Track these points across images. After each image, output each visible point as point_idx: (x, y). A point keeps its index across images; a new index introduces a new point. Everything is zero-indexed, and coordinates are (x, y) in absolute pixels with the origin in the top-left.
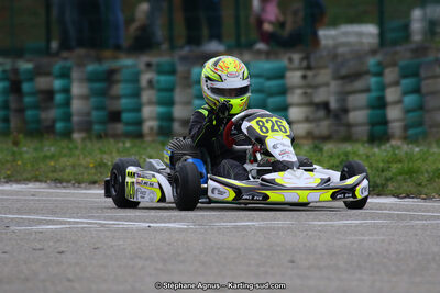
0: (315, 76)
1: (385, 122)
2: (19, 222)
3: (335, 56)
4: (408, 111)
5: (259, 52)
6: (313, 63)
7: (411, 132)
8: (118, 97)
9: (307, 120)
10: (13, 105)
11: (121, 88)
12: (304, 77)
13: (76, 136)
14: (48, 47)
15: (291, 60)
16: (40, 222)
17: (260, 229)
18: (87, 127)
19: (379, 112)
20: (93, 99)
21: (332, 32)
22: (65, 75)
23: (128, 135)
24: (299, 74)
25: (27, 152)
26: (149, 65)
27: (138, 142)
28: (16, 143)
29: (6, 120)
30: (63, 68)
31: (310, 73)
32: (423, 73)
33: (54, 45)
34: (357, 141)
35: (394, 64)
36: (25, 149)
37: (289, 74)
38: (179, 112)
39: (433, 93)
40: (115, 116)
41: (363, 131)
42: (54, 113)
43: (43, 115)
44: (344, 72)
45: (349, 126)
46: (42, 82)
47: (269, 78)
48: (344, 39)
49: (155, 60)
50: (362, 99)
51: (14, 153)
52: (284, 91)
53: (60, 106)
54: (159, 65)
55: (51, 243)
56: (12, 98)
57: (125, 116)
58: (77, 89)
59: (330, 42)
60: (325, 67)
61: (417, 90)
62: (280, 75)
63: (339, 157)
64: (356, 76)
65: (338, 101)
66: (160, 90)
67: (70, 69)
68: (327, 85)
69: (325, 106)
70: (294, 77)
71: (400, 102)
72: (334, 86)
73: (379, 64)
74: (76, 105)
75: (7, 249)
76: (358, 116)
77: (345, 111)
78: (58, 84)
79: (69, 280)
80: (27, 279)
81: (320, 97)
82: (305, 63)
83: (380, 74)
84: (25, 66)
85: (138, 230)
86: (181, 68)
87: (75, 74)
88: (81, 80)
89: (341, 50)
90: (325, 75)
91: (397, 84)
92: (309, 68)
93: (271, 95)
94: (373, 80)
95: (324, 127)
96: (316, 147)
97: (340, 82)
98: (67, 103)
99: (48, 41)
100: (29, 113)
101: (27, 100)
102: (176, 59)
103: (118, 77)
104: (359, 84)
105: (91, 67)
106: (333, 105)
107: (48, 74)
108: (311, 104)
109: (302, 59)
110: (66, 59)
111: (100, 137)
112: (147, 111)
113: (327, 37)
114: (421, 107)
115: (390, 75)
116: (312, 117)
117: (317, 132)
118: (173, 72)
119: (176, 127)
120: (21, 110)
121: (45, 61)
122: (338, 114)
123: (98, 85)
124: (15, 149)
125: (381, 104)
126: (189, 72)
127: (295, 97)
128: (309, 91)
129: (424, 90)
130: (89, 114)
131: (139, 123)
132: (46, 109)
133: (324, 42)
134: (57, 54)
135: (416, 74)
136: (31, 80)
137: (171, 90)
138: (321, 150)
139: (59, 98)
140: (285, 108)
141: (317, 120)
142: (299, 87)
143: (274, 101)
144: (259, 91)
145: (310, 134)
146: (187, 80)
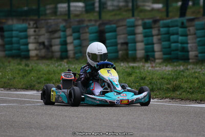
0: (39, 31)
1: (66, 51)
4: (75, 47)
6: (39, 26)
7: (77, 55)
9: (36, 49)
12: (35, 31)
15: (29, 24)
19: (64, 47)
24: (32, 30)
31: (37, 30)
32: (81, 31)
35: (70, 27)
37: (28, 30)
39: (85, 40)
41: (58, 54)
44: (50, 30)
45: (52, 52)
47: (21, 31)
50: (57, 41)
52: (27, 37)
60: (43, 27)
61: (79, 38)
62: (25, 30)
65: (48, 42)
68: (44, 35)
69: (43, 43)
70: (31, 31)
71: (72, 43)
72: (47, 35)
73: (64, 27)
76: (56, 48)
77: (51, 46)
81: (41, 39)
82: (35, 26)
83: (64, 31)
90: (43, 31)
91: (71, 35)
92: (37, 27)
93: (21, 39)
94: (62, 34)
95: (43, 52)
97: (49, 34)
104: (56, 35)
106: (46, 43)
108: (37, 43)
109: (34, 24)
114: (80, 45)
115: (69, 31)
116: (38, 48)
117: (40, 54)
122: (48, 47)
125: (65, 43)
127: (31, 40)
128: (37, 37)
129: (82, 38)
135: (78, 32)
140: (27, 44)
141: (40, 50)
142: (33, 35)
143: (22, 41)
144: (17, 37)
145: (37, 55)
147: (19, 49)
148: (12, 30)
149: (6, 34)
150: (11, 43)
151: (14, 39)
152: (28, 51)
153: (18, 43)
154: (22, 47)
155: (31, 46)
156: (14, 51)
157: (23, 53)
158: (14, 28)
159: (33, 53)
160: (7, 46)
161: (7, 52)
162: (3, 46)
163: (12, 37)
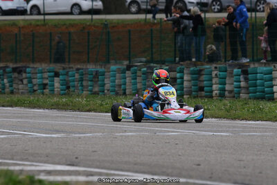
2: (161, 131)
5: (262, 63)
8: (203, 81)
11: (204, 77)
13: (185, 96)
14: (175, 60)
16: (169, 132)
17: (259, 136)
18: (190, 93)
20: (193, 82)
22: (181, 71)
23: (206, 97)
26: (216, 68)
27: (210, 99)
30: (180, 69)
33: (177, 59)
37: (273, 72)
38: (228, 87)
40: (201, 89)
46: (172, 74)
47: (265, 74)
49: (218, 66)
52: (271, 80)
53: (179, 84)
54: (220, 68)
57: (205, 88)
58: (186, 77)
62: (270, 73)
66: (220, 78)
67: (184, 69)
74: (185, 84)
75: (155, 142)
78: (178, 75)
79: (179, 155)
80: (162, 155)
85: (209, 136)
86: (229, 69)
87: (185, 71)
88: (188, 74)
93: (266, 81)
98: (182, 83)
99: (175, 58)
102: (227, 66)
103: (203, 72)
105: (192, 69)
107: (175, 71)
110: (182, 65)
111: (195, 97)
112: (214, 87)
118: (226, 71)
119: (226, 93)
121: (174, 65)
123: (194, 76)
126: (233, 71)
130: (191, 88)
131: (212, 91)
134: (178, 63)
137: (225, 78)
139: (178, 81)
140: (272, 86)
144: (261, 79)
146: (231, 74)
147: (264, 92)
148: (256, 73)
149: (250, 76)
150: (255, 86)
151: (259, 82)
152: (273, 93)
153: (263, 85)
154: (266, 89)
155: (275, 89)
156: (258, 94)
157: (267, 96)
158: (258, 71)
160: (251, 89)
161: (250, 95)
162: (247, 88)
163: (256, 80)
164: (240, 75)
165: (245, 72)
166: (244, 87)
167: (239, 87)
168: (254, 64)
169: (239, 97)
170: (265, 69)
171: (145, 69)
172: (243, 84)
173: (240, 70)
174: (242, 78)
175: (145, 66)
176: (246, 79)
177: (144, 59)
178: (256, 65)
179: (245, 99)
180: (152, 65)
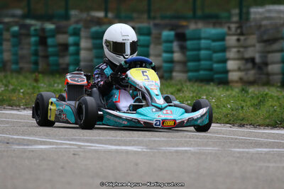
0: (245, 39)
3: (260, 27)
6: (245, 31)
9: (239, 69)
10: (41, 53)
12: (238, 40)
15: (229, 28)
20: (95, 51)
21: (260, 10)
22: (76, 33)
24: (235, 38)
25: (43, 87)
28: (36, 80)
29: (36, 63)
30: (75, 29)
31: (242, 38)
34: (273, 85)
36: (42, 85)
37: (228, 38)
42: (68, 59)
43: (61, 61)
44: (265, 37)
45: (268, 74)
46: (61, 38)
47: (214, 40)
48: (267, 15)
49: (137, 25)
51: (34, 88)
52: (224, 49)
53: (72, 54)
54: (139, 29)
55: (37, 161)
56: (40, 48)
58: (84, 44)
59: (258, 16)
60: (253, 34)
62: (222, 39)
63: (258, 98)
64: (275, 40)
65: (261, 57)
66: (140, 46)
67: (80, 30)
68: (254, 46)
69: (252, 60)
70: (231, 40)
72: (259, 46)
74: (83, 54)
76: (275, 68)
77: (266, 64)
78: (71, 40)
81: (250, 53)
82: (239, 31)
84: (50, 26)
86: (154, 31)
87: (83, 34)
88: (87, 38)
89: (264, 22)
90: (252, 39)
92: (242, 34)
93: (215, 51)
95: (252, 74)
96: (243, 90)
97: (262, 44)
98: (77, 53)
99: (67, 10)
100: (52, 59)
101: (51, 50)
102: (151, 26)
104: (276, 46)
105: (94, 29)
106: (258, 60)
107: (65, 33)
108: (242, 59)
109: (237, 28)
110: (77, 22)
113: (255, 13)
116: (242, 67)
117: (245, 78)
118: (149, 34)
120: (46, 57)
121: (63, 23)
122: (261, 66)
123: (98, 42)
124: (35, 84)
126: (160, 34)
127: (232, 54)
128: (242, 50)
130: (92, 61)
132: (63, 56)
133: (252, 16)
136: (53, 36)
137: (148, 46)
138: (247, 92)
139: (72, 49)
140: (224, 61)
141: (246, 70)
142: (234, 47)
143: (217, 56)
144: (207, 49)
145: (241, 80)
146: (158, 40)
147: (211, 70)
148: (199, 39)
149: (189, 44)
150: (198, 59)
151: (203, 53)
152: (226, 72)
153: (210, 59)
154: (215, 66)
155: (231, 65)
156: (202, 72)
157: (216, 76)
158: (203, 35)
159: (234, 76)
160: (190, 64)
161: (190, 74)
162: (184, 63)
163: (199, 49)
164: (171, 42)
165: (181, 37)
166: (179, 62)
167: (171, 61)
168: (196, 23)
169: (171, 78)
170: (213, 31)
171: (16, 28)
172: (177, 56)
173: (172, 33)
174: (175, 46)
175: (16, 24)
176: (183, 49)
177: (19, 12)
178: (200, 25)
179: (180, 81)
180: (28, 21)
